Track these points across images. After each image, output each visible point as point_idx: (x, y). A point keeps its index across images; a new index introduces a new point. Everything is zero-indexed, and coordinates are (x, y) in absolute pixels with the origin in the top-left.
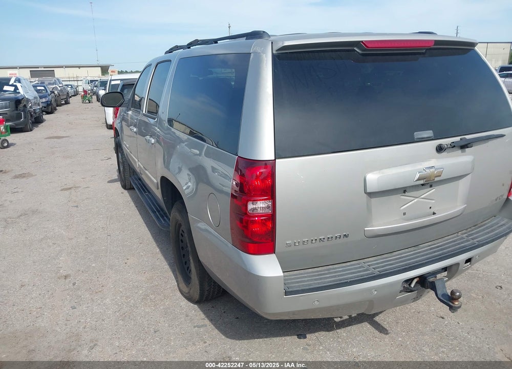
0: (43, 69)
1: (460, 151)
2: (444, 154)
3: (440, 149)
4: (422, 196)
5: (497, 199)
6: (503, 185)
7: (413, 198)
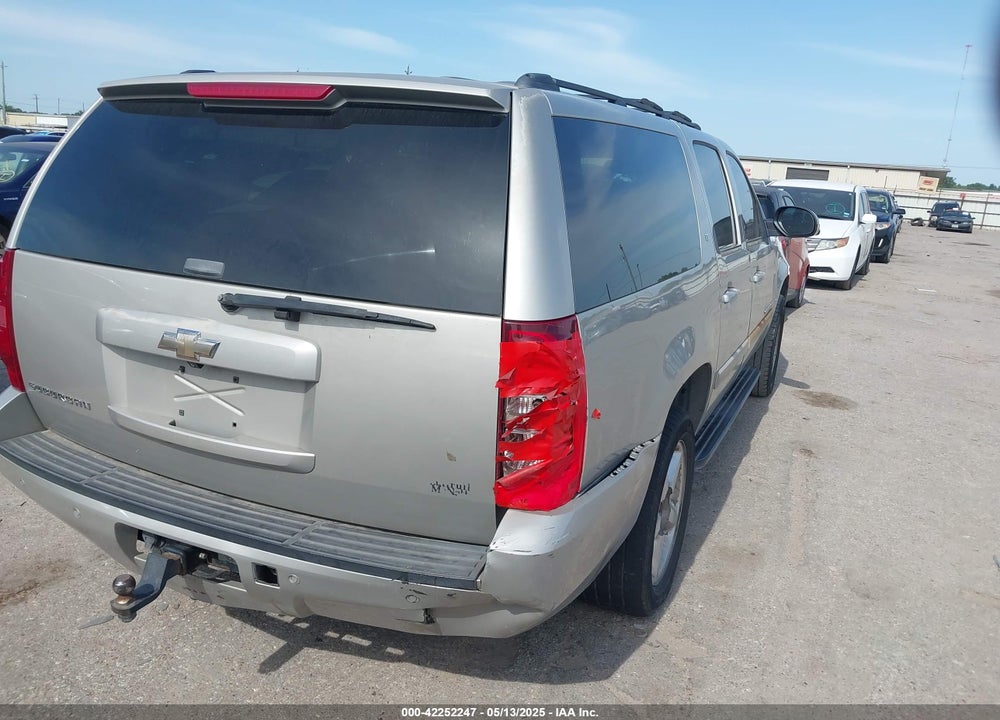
0: (811, 167)
1: (281, 324)
2: (240, 318)
3: (231, 305)
4: (220, 394)
5: (436, 487)
6: (451, 457)
7: (200, 390)
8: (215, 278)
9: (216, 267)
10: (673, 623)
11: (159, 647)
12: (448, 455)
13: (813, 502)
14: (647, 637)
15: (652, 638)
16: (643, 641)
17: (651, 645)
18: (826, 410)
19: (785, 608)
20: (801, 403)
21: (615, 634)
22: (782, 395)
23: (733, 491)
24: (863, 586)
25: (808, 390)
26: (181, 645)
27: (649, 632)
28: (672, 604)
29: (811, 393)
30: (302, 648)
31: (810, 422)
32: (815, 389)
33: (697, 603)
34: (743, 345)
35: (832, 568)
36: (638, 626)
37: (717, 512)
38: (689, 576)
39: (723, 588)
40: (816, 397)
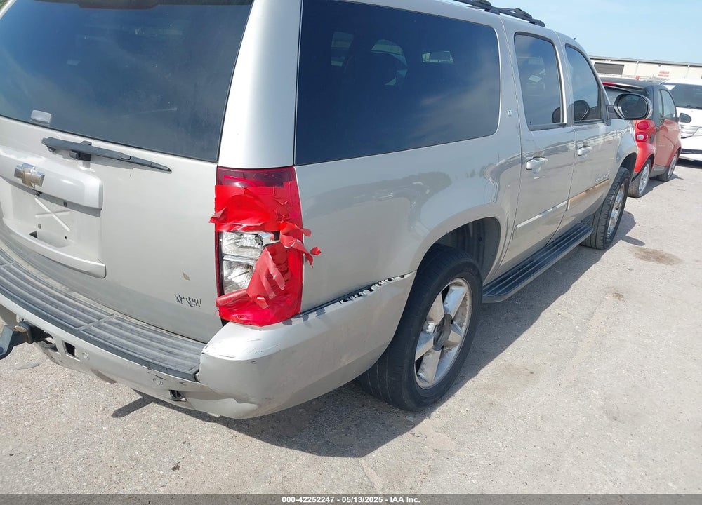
4: (58, 214)
5: (179, 299)
6: (186, 277)
7: (49, 211)
8: (46, 125)
9: (45, 117)
10: (439, 420)
11: (57, 389)
12: (184, 274)
13: (604, 336)
14: (413, 427)
15: (416, 430)
16: (408, 430)
17: (414, 434)
18: (651, 263)
19: (539, 419)
20: (632, 256)
21: (387, 422)
22: (619, 250)
23: (539, 322)
24: (615, 410)
25: (644, 247)
26: (72, 389)
27: (414, 424)
28: (445, 404)
29: (645, 249)
30: (151, 402)
31: (633, 272)
32: (649, 246)
33: (466, 407)
34: (558, 207)
35: (595, 392)
36: (408, 418)
37: (517, 337)
38: (470, 384)
39: (494, 398)
40: (647, 253)
